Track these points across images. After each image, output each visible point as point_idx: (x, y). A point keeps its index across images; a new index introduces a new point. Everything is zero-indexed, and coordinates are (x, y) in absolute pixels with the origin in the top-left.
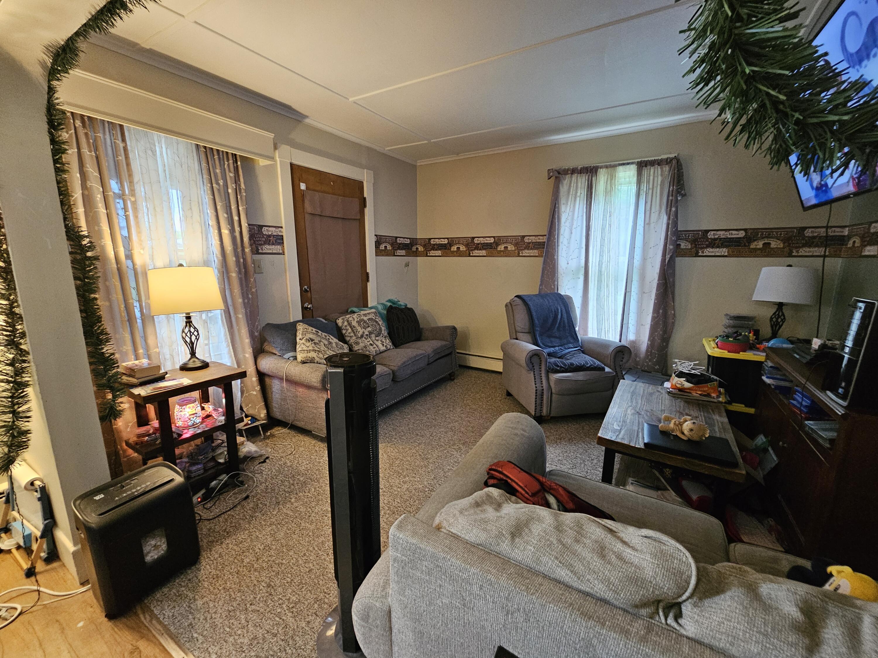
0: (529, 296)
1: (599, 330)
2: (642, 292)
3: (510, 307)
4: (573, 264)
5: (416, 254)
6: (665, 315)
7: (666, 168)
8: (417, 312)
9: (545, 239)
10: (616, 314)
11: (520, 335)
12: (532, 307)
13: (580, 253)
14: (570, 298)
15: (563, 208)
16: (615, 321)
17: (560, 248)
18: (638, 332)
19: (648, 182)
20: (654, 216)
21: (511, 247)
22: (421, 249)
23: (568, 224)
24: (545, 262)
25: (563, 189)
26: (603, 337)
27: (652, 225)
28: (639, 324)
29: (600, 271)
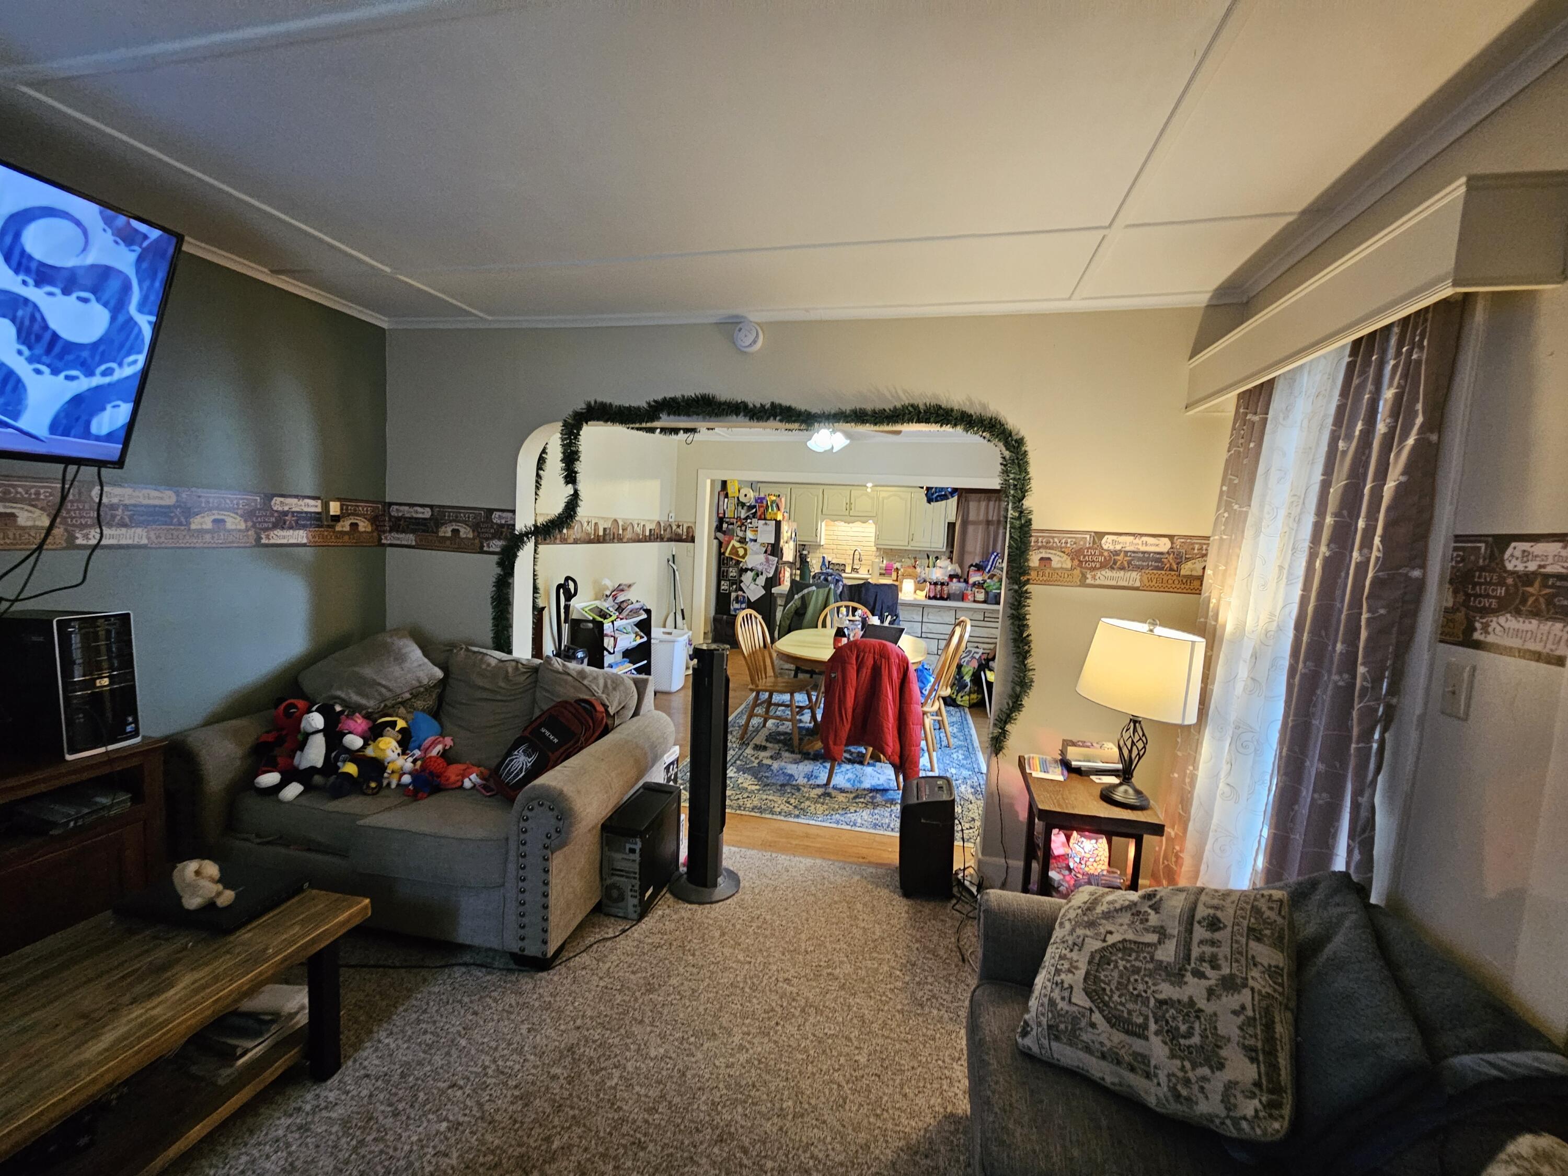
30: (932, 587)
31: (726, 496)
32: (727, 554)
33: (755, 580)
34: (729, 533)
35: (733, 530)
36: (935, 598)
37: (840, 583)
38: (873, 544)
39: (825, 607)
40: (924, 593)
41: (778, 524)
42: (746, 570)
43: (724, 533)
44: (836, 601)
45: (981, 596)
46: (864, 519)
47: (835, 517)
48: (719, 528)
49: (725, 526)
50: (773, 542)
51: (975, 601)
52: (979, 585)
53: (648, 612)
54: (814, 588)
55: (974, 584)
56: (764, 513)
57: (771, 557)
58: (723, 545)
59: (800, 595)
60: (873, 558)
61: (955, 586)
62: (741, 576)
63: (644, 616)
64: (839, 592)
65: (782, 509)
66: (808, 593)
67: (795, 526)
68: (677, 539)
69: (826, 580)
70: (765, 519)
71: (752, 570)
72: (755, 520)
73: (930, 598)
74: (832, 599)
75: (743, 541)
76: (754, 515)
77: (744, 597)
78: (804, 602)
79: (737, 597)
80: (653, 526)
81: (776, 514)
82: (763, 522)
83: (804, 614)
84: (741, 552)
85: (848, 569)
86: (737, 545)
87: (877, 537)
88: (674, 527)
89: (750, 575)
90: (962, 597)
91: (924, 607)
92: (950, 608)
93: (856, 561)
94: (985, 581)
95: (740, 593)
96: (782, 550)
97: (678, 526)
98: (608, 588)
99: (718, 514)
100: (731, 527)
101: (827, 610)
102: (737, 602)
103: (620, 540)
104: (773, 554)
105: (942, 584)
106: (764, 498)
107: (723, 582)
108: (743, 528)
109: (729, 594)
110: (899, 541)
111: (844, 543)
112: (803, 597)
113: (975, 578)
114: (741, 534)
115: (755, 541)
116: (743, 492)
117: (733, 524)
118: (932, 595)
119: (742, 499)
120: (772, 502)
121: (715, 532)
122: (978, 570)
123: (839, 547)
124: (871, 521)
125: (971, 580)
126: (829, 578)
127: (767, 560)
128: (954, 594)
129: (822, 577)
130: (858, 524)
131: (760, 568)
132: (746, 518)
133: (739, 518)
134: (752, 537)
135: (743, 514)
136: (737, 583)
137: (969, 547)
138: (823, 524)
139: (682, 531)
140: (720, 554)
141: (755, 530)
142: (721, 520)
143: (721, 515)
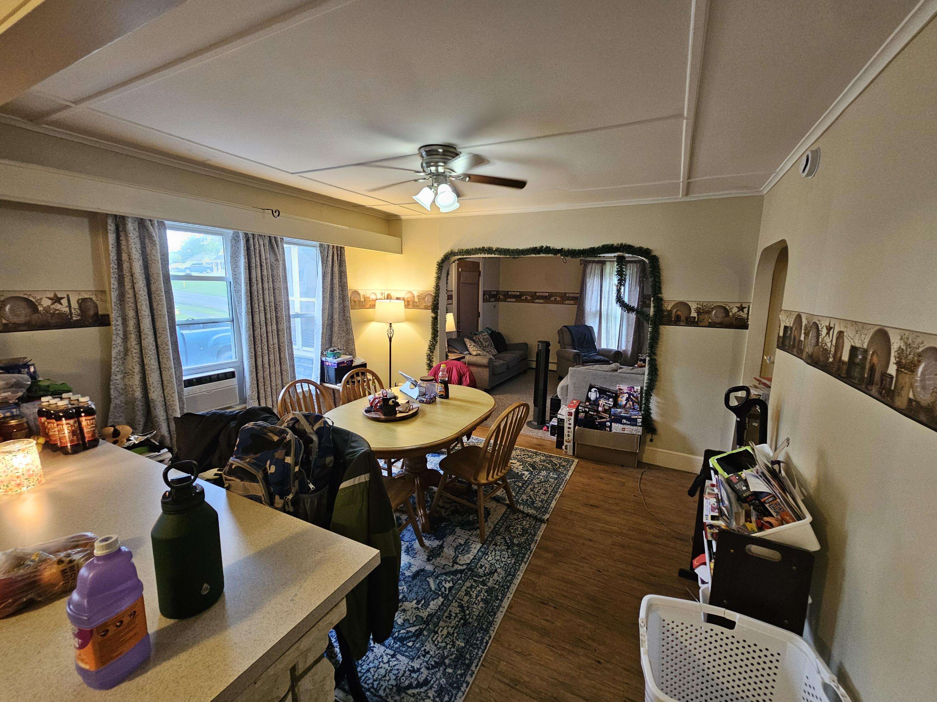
0: (570, 326)
1: (607, 345)
2: (628, 325)
3: (560, 332)
4: (594, 309)
5: (498, 300)
6: (639, 335)
7: (638, 265)
8: (502, 334)
9: (578, 295)
10: (615, 336)
11: (566, 346)
12: (573, 332)
13: (597, 304)
14: (592, 327)
15: (588, 280)
16: (615, 340)
17: (586, 300)
18: (627, 346)
19: (630, 269)
20: (633, 288)
21: (558, 299)
22: (501, 297)
23: (591, 288)
24: (578, 308)
25: (588, 270)
26: (609, 348)
27: (632, 292)
28: (627, 341)
29: (607, 314)
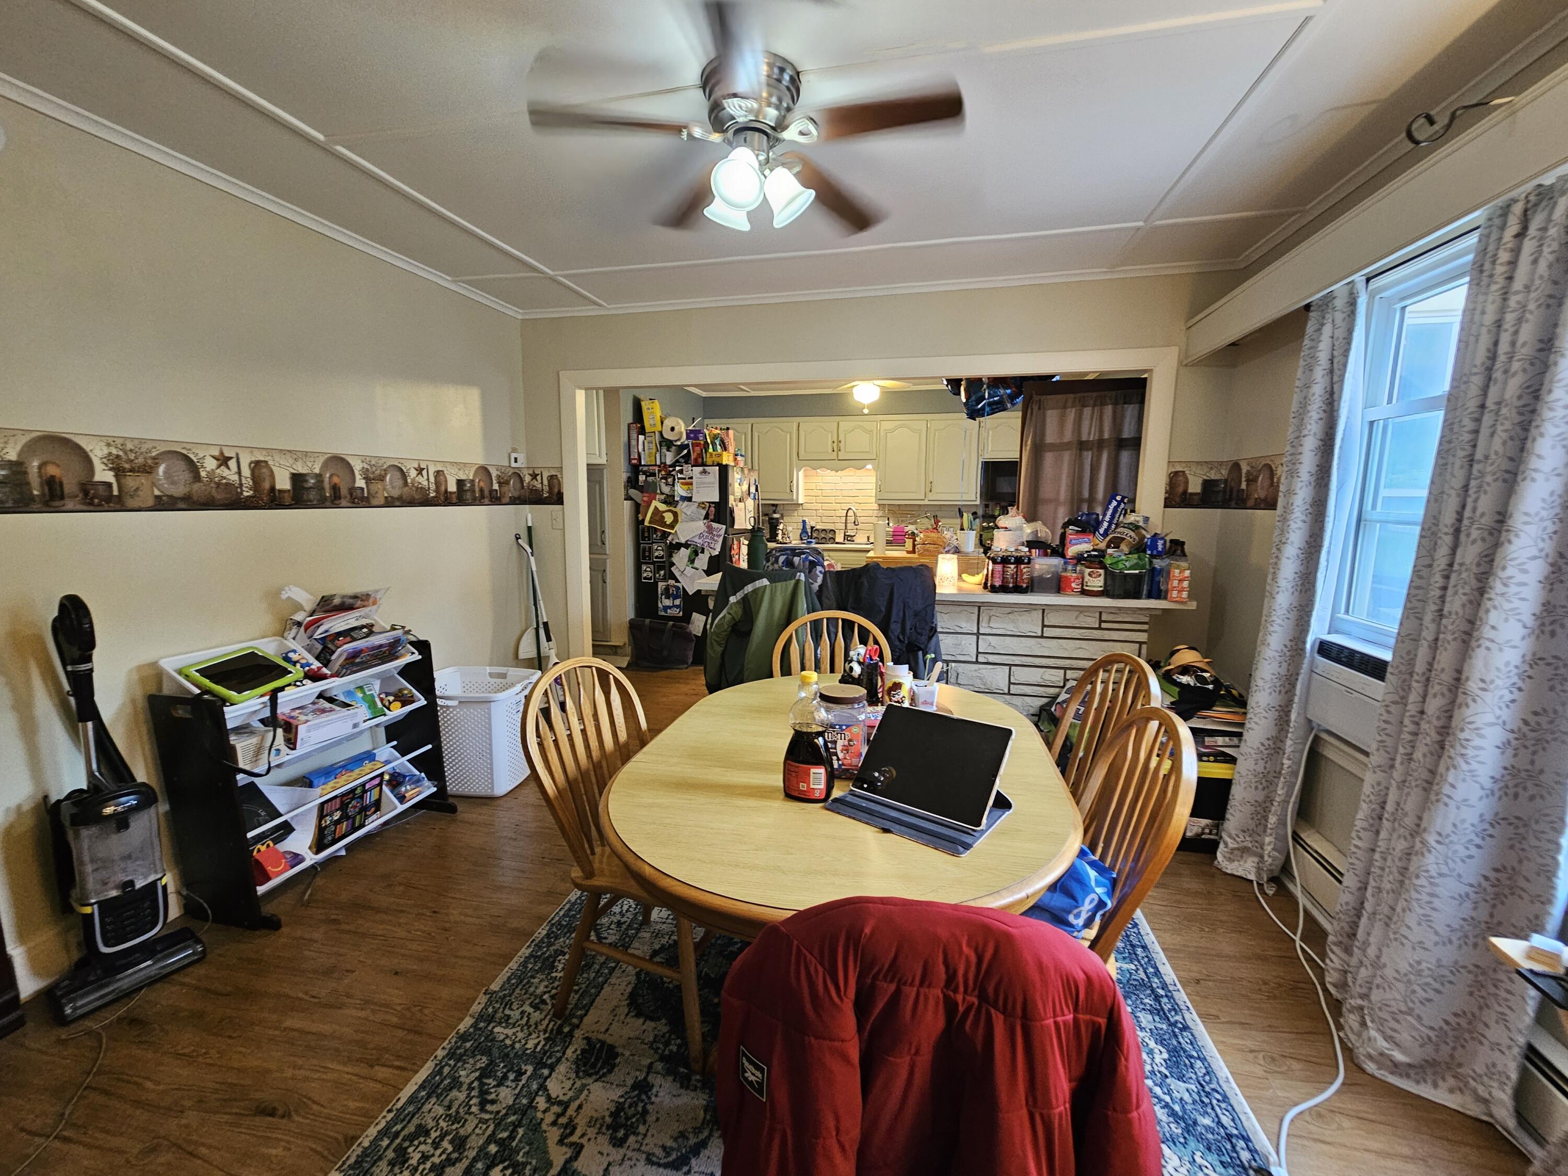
30: (999, 568)
31: (642, 431)
32: (646, 523)
33: (692, 561)
34: (649, 490)
35: (654, 483)
36: (1004, 589)
37: (819, 568)
38: (873, 499)
39: (788, 622)
40: (979, 578)
41: (724, 471)
42: (679, 546)
43: (641, 489)
44: (811, 610)
45: (1097, 582)
46: (857, 462)
47: (816, 463)
48: (632, 482)
49: (642, 478)
50: (716, 499)
51: (1084, 592)
52: (1095, 560)
53: (423, 647)
54: (765, 582)
55: (1080, 559)
56: (700, 455)
57: (715, 525)
58: (642, 509)
59: (740, 595)
60: (874, 520)
61: (1043, 565)
62: (671, 556)
63: (411, 656)
64: (816, 586)
65: (731, 449)
66: (755, 591)
67: (754, 476)
68: (533, 498)
69: (789, 563)
70: (703, 464)
71: (686, 545)
72: (687, 468)
73: (994, 589)
74: (802, 604)
75: (670, 500)
76: (687, 458)
77: (678, 588)
78: (749, 607)
79: (667, 589)
80: (468, 474)
81: (720, 455)
82: (701, 469)
83: (748, 633)
84: (669, 518)
85: (839, 538)
86: (662, 507)
87: (879, 489)
88: (527, 479)
89: (684, 553)
90: (1058, 585)
91: (980, 606)
92: (1031, 607)
93: (850, 526)
94: (1102, 553)
95: (672, 582)
96: (732, 511)
97: (534, 476)
98: (299, 607)
99: (630, 460)
100: (650, 479)
101: (791, 629)
102: (668, 597)
103: (360, 500)
104: (717, 520)
105: (1019, 561)
106: (699, 432)
107: (644, 567)
108: (670, 480)
109: (656, 584)
110: (914, 494)
111: (832, 500)
112: (745, 600)
113: (1079, 546)
114: (666, 490)
115: (689, 499)
116: (669, 423)
117: (653, 475)
118: (998, 583)
119: (668, 435)
120: (715, 437)
121: (626, 488)
122: (1083, 531)
123: (826, 506)
124: (869, 467)
125: (1072, 551)
126: (796, 560)
127: (710, 530)
128: (1041, 579)
129: (782, 559)
130: (850, 472)
131: (699, 542)
132: (673, 465)
133: (663, 466)
134: (684, 494)
135: (669, 458)
136: (666, 567)
137: (1046, 491)
138: (801, 473)
139: (541, 484)
140: (638, 523)
141: (688, 483)
142: (635, 469)
143: (634, 462)
